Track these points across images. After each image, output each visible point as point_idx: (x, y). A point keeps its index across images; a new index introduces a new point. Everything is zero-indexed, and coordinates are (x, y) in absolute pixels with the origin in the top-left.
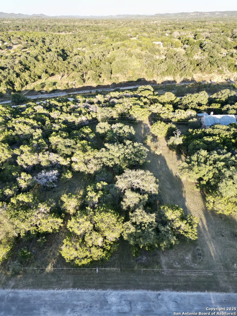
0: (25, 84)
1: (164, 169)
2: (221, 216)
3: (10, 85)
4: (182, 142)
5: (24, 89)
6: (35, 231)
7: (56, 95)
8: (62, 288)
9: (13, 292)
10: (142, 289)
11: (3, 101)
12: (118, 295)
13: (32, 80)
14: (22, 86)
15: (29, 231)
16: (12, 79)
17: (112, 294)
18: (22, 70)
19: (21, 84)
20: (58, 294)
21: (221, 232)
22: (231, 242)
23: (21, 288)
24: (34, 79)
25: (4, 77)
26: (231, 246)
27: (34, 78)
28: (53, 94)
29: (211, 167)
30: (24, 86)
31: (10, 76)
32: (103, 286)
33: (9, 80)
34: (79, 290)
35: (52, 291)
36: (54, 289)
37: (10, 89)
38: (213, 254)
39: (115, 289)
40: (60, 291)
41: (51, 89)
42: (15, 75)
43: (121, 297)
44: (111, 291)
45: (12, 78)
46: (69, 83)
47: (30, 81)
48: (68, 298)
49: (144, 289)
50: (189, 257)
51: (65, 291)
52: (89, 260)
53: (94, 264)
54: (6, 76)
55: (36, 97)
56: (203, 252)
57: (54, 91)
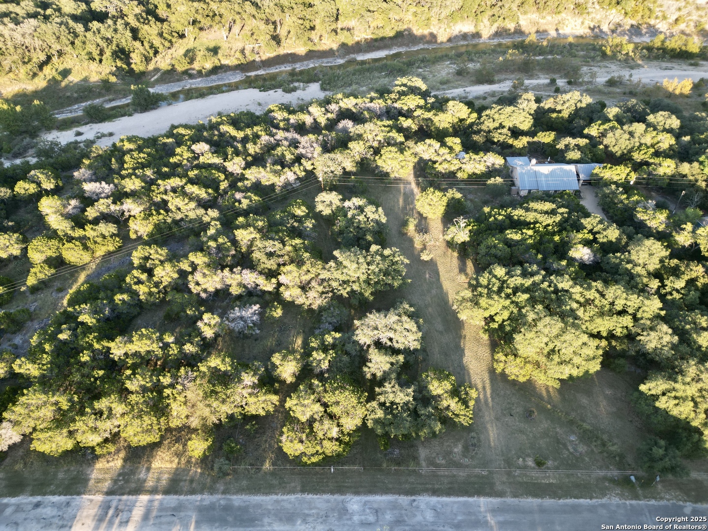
0: (152, 55)
1: (434, 292)
2: (514, 383)
3: (121, 59)
4: (468, 239)
5: (151, 67)
6: (241, 414)
7: (222, 79)
8: (288, 493)
9: (224, 498)
10: (391, 493)
11: (113, 100)
12: (361, 502)
13: (167, 44)
14: (148, 60)
15: (233, 414)
16: (124, 44)
17: (353, 500)
18: (142, 17)
19: (144, 55)
20: (283, 500)
21: (510, 408)
22: (522, 425)
23: (234, 494)
24: (170, 41)
25: (107, 39)
26: (521, 432)
27: (170, 38)
28: (213, 77)
29: (508, 302)
30: (151, 60)
31: (119, 36)
32: (340, 490)
33: (118, 46)
34: (310, 496)
35: (274, 497)
36: (277, 494)
37: (123, 69)
38: (492, 444)
39: (357, 493)
40: (285, 497)
41: (208, 66)
42: (128, 34)
43: (365, 503)
44: (352, 497)
45: (123, 41)
46: (246, 47)
47: (161, 47)
48: (297, 505)
49: (394, 493)
50: (458, 449)
51: (292, 497)
52: (321, 457)
53: (327, 460)
54: (110, 37)
55: (179, 87)
56: (479, 440)
57: (215, 70)
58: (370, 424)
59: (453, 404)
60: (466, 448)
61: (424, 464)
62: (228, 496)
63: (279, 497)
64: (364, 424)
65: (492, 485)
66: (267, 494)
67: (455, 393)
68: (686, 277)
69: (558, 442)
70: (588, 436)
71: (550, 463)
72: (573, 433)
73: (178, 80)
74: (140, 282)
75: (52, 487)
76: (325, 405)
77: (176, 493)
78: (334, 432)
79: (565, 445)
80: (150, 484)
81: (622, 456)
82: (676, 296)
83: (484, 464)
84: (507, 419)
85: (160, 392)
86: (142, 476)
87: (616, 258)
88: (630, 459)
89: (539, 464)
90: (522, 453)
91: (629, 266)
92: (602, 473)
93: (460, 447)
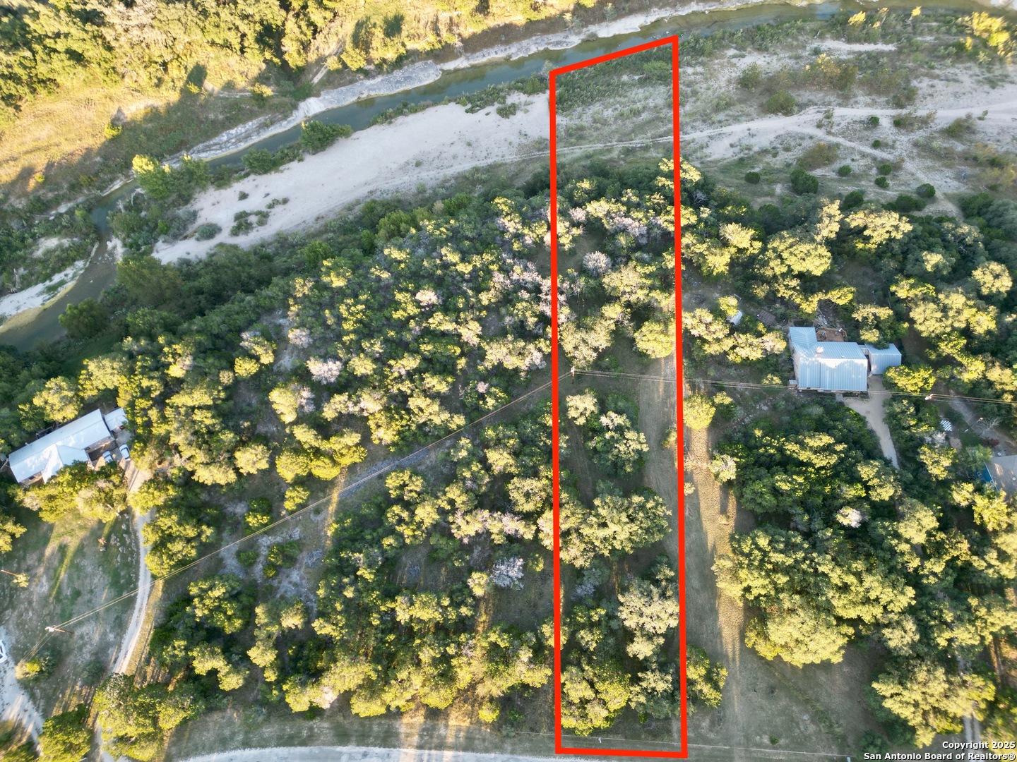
0: (310, 37)
2: (763, 658)
3: (270, 48)
4: (734, 477)
6: (521, 685)
7: (410, 79)
8: (564, 757)
9: (512, 758)
15: (513, 686)
16: (269, 17)
19: (301, 40)
21: (755, 684)
22: (764, 702)
23: (520, 754)
26: (762, 708)
29: (767, 582)
30: (310, 45)
32: (606, 756)
33: (261, 23)
36: (555, 757)
37: (275, 64)
38: (736, 719)
41: (391, 55)
45: (268, 13)
46: (440, 17)
50: (706, 724)
52: (591, 730)
53: (597, 731)
55: (354, 94)
56: (724, 716)
57: (400, 62)
58: (633, 705)
59: (706, 689)
60: (712, 723)
61: (676, 736)
62: (516, 756)
64: (628, 706)
65: (731, 758)
66: (547, 757)
67: (708, 678)
68: (947, 558)
69: (792, 720)
70: (820, 716)
71: (782, 741)
72: (807, 711)
73: (351, 82)
74: (401, 521)
75: (372, 739)
76: (597, 692)
77: (473, 750)
78: (605, 713)
79: (797, 724)
80: (450, 740)
81: (844, 738)
82: (932, 580)
83: (727, 740)
84: (752, 694)
85: (448, 662)
86: (442, 731)
87: (884, 527)
88: (850, 740)
89: (773, 741)
90: (760, 732)
91: (894, 542)
92: (823, 754)
93: (708, 721)
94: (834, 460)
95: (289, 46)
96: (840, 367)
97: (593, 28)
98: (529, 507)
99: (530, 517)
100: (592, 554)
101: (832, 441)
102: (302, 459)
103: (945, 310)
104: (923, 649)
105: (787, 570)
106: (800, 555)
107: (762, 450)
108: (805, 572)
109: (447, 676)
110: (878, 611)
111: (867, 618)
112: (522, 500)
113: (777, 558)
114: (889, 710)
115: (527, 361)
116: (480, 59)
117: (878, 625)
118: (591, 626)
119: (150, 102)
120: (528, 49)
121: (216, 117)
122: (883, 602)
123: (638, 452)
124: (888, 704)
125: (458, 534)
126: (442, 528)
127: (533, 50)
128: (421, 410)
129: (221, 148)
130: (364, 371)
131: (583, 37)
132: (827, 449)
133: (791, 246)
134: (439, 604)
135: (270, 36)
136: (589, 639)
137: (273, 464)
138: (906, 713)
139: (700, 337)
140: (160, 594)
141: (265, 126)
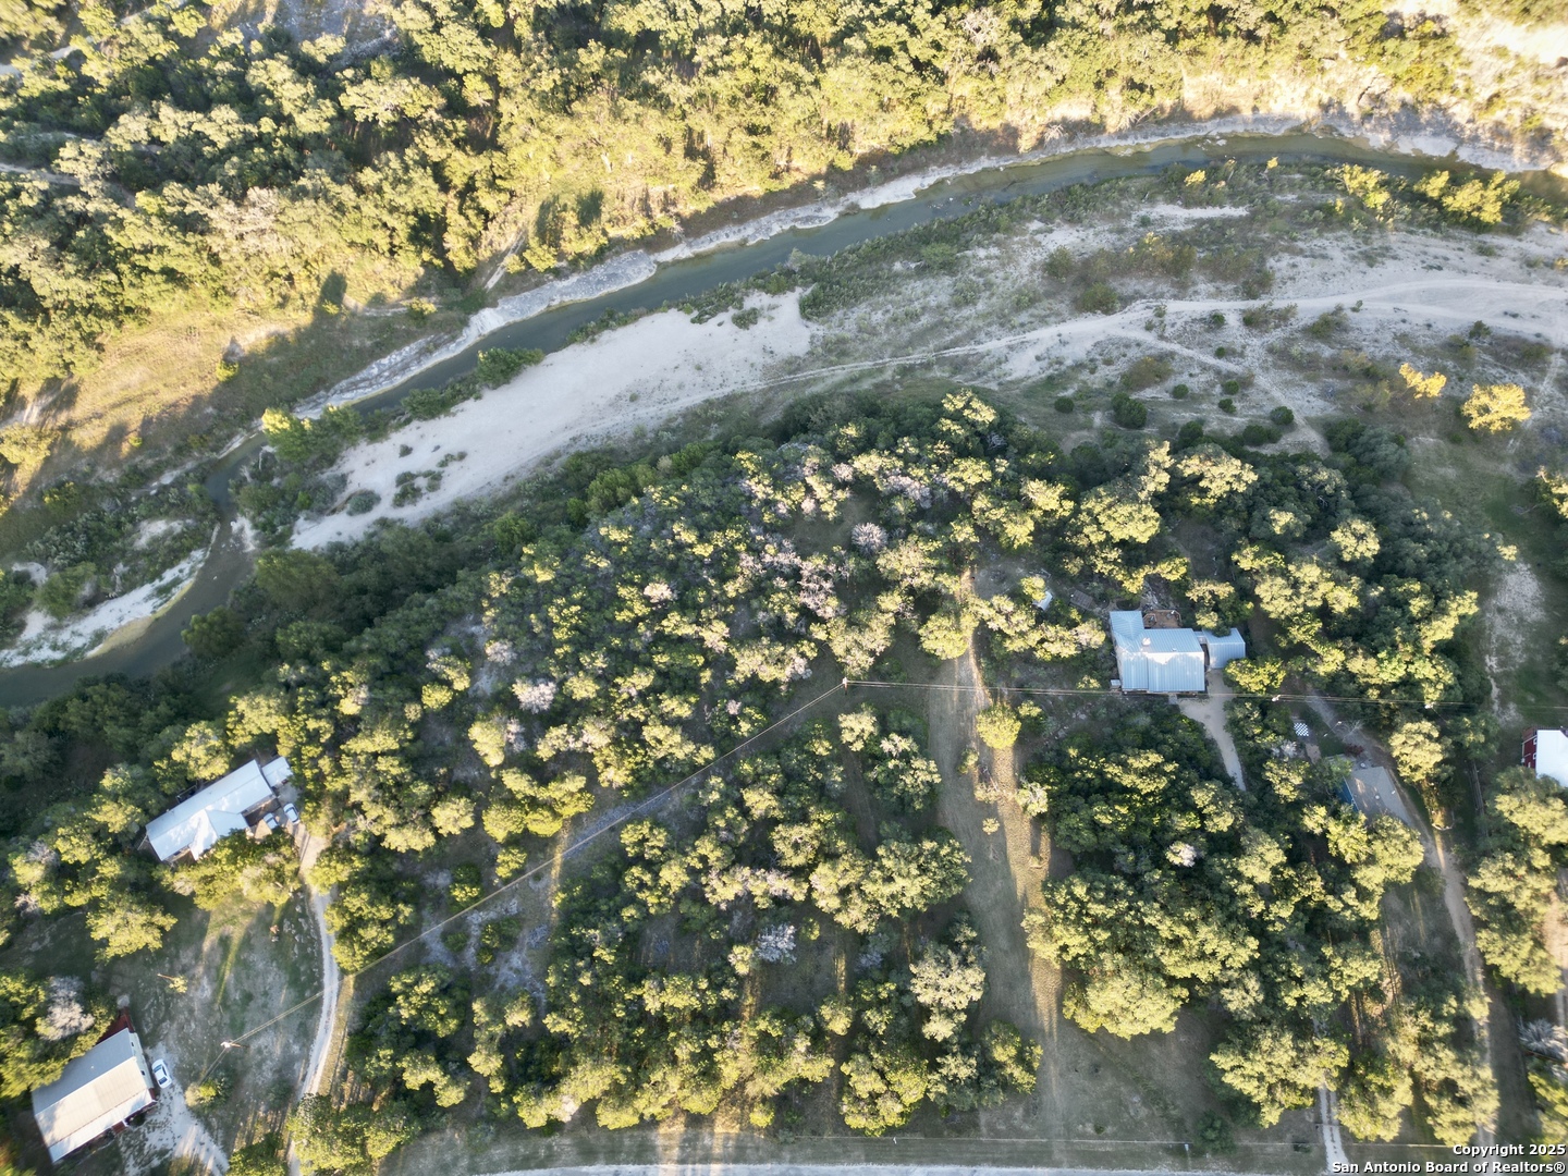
0: (481, 228)
1: (999, 884)
3: (429, 246)
4: (1045, 810)
5: (485, 253)
6: (798, 1080)
7: (612, 277)
8: (853, 1163)
9: (792, 1168)
11: (437, 347)
12: (924, 1173)
13: (504, 198)
14: (474, 241)
15: (790, 1082)
16: (425, 205)
17: (917, 1171)
19: (468, 235)
21: (1076, 1062)
22: (1087, 1083)
24: (510, 191)
26: (1084, 1091)
27: (508, 185)
28: (599, 271)
30: (481, 239)
32: (903, 1159)
33: (416, 214)
34: (875, 1166)
36: (842, 1164)
37: (435, 268)
38: (1055, 1106)
40: (851, 1168)
41: (589, 246)
42: (431, 182)
43: (928, 1174)
44: (915, 1167)
45: (424, 200)
46: (651, 192)
49: (955, 1164)
51: (858, 1167)
53: (890, 1130)
54: (403, 203)
55: (542, 302)
56: (1041, 1103)
58: (932, 1096)
59: (1017, 1072)
60: (1027, 1112)
61: (984, 1130)
62: (796, 1166)
63: (846, 1167)
64: (926, 1098)
65: (1050, 1153)
66: (833, 1163)
67: (1020, 1059)
68: (1296, 899)
69: (1121, 1104)
70: (1154, 1097)
71: (1109, 1130)
72: (1138, 1092)
73: (537, 285)
74: (642, 886)
75: (623, 1156)
76: (888, 1084)
77: (745, 1161)
78: (899, 1108)
79: (1126, 1107)
80: (717, 1151)
81: (1181, 1121)
82: (1279, 927)
83: (1044, 1131)
84: (1072, 1075)
85: (710, 1058)
86: (707, 1141)
87: (1222, 865)
88: (1189, 1124)
89: (1098, 1130)
90: (1083, 1121)
91: (1234, 883)
92: (1157, 1142)
93: (1021, 1110)
94: (1163, 783)
95: (454, 242)
96: (1171, 663)
97: (853, 197)
98: (798, 860)
99: (801, 873)
100: (876, 916)
101: (1160, 759)
102: (514, 813)
103: (1295, 585)
104: (1267, 1011)
105: (1108, 925)
106: (1124, 904)
107: (1078, 775)
108: (1130, 925)
109: (710, 1075)
110: (1215, 968)
111: (1203, 977)
112: (789, 852)
113: (1097, 909)
114: (1230, 1087)
115: (788, 670)
116: (707, 244)
117: (1216, 984)
118: (879, 1004)
119: (273, 328)
120: (769, 229)
121: (362, 343)
122: (1220, 957)
123: (930, 784)
124: (1228, 1079)
125: (712, 899)
126: (694, 892)
127: (776, 229)
128: (659, 742)
129: (371, 385)
130: (584, 695)
131: (840, 209)
132: (1156, 770)
133: (1110, 507)
134: (695, 988)
135: (428, 230)
136: (877, 1020)
137: (478, 819)
138: (1249, 1088)
139: (1000, 631)
140: (352, 991)
141: (426, 352)
